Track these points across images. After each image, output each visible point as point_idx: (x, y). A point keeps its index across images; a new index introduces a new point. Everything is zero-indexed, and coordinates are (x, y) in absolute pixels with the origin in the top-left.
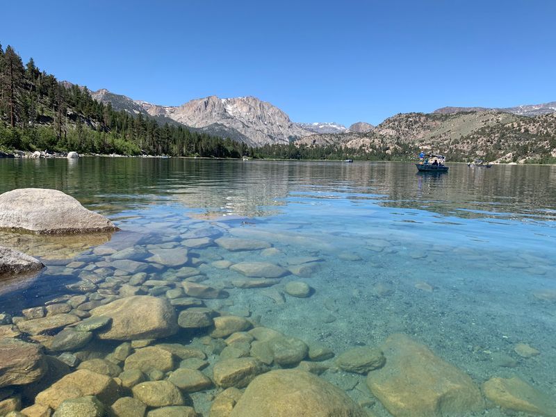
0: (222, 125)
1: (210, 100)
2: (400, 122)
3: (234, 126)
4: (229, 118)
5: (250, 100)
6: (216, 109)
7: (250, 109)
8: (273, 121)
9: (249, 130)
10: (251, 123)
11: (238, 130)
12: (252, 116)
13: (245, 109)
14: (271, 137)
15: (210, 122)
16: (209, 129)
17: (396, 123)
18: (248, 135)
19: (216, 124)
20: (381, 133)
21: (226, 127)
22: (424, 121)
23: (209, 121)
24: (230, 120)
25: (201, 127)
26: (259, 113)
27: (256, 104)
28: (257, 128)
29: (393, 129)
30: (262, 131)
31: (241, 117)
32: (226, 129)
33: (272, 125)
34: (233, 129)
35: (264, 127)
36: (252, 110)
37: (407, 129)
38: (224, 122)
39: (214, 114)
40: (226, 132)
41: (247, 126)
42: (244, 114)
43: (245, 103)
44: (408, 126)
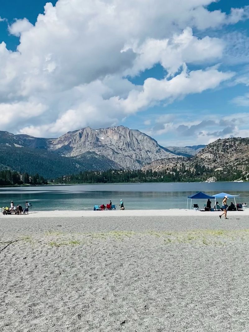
0: (94, 152)
1: (85, 131)
2: (218, 147)
3: (105, 153)
4: (100, 146)
5: (121, 129)
6: (90, 139)
7: (120, 137)
8: (142, 147)
9: (118, 156)
10: (121, 149)
11: (109, 157)
12: (122, 144)
13: (116, 137)
14: (139, 162)
15: (84, 151)
16: (82, 157)
17: (215, 148)
18: (117, 161)
19: (89, 153)
20: (202, 157)
21: (97, 154)
22: (238, 145)
23: (82, 150)
24: (101, 148)
25: (75, 155)
26: (129, 140)
27: (125, 132)
28: (126, 154)
29: (211, 153)
30: (131, 157)
31: (111, 145)
32: (97, 157)
33: (140, 150)
34: (103, 156)
35: (132, 152)
36: (122, 138)
37: (223, 153)
38: (96, 150)
39: (87, 143)
40: (96, 159)
41: (117, 153)
42: (114, 143)
43: (116, 132)
44: (224, 150)
